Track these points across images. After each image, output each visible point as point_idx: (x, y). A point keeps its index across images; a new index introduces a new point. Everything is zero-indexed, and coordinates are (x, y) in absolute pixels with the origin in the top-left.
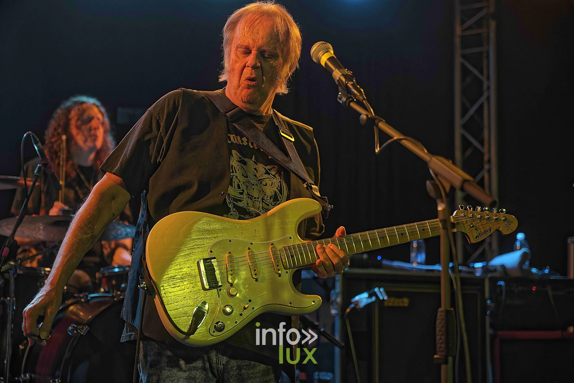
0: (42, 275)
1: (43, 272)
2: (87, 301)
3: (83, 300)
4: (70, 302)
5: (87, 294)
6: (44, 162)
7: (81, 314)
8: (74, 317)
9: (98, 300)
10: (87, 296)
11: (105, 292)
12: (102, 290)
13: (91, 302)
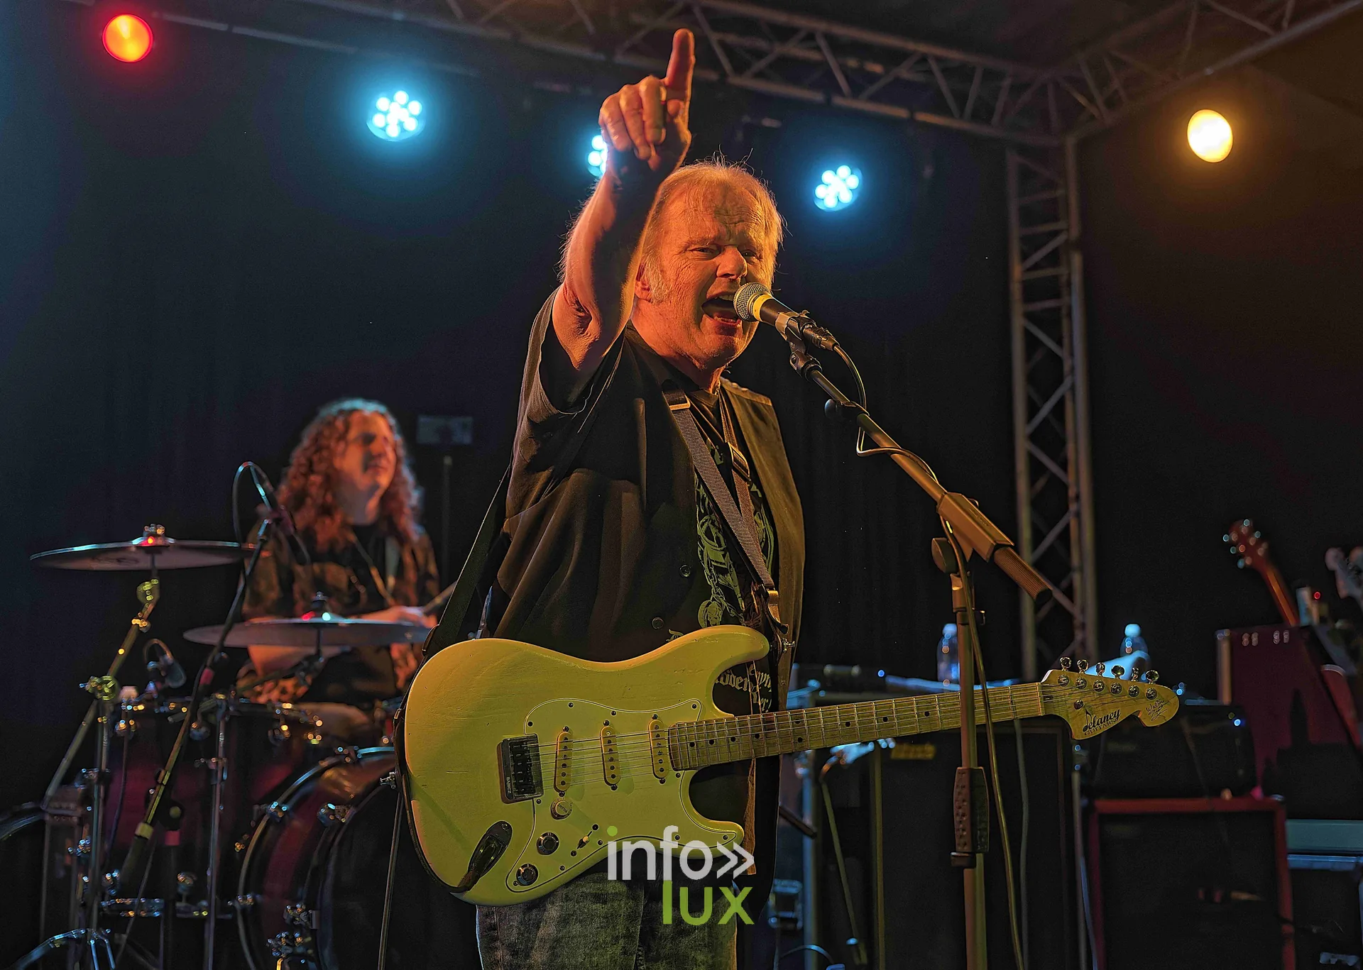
0: (275, 717)
1: (278, 711)
2: (357, 762)
3: (348, 760)
4: (324, 764)
5: (356, 748)
7: (346, 783)
8: (337, 792)
9: (376, 759)
10: (356, 753)
11: (390, 744)
12: (385, 740)
13: (362, 763)
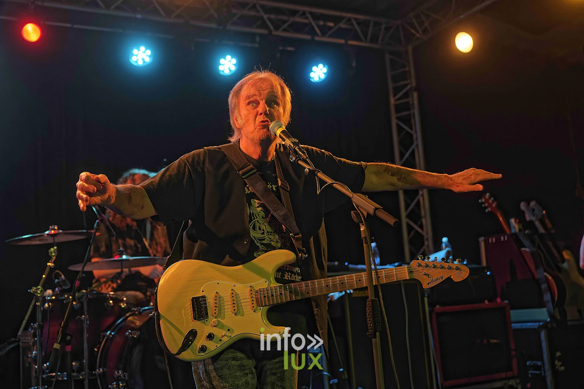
0: (107, 298)
2: (140, 313)
3: (137, 313)
4: (128, 315)
5: (140, 308)
6: (101, 218)
7: (137, 322)
8: (133, 325)
9: (147, 311)
10: (140, 310)
12: (152, 304)
13: (142, 313)
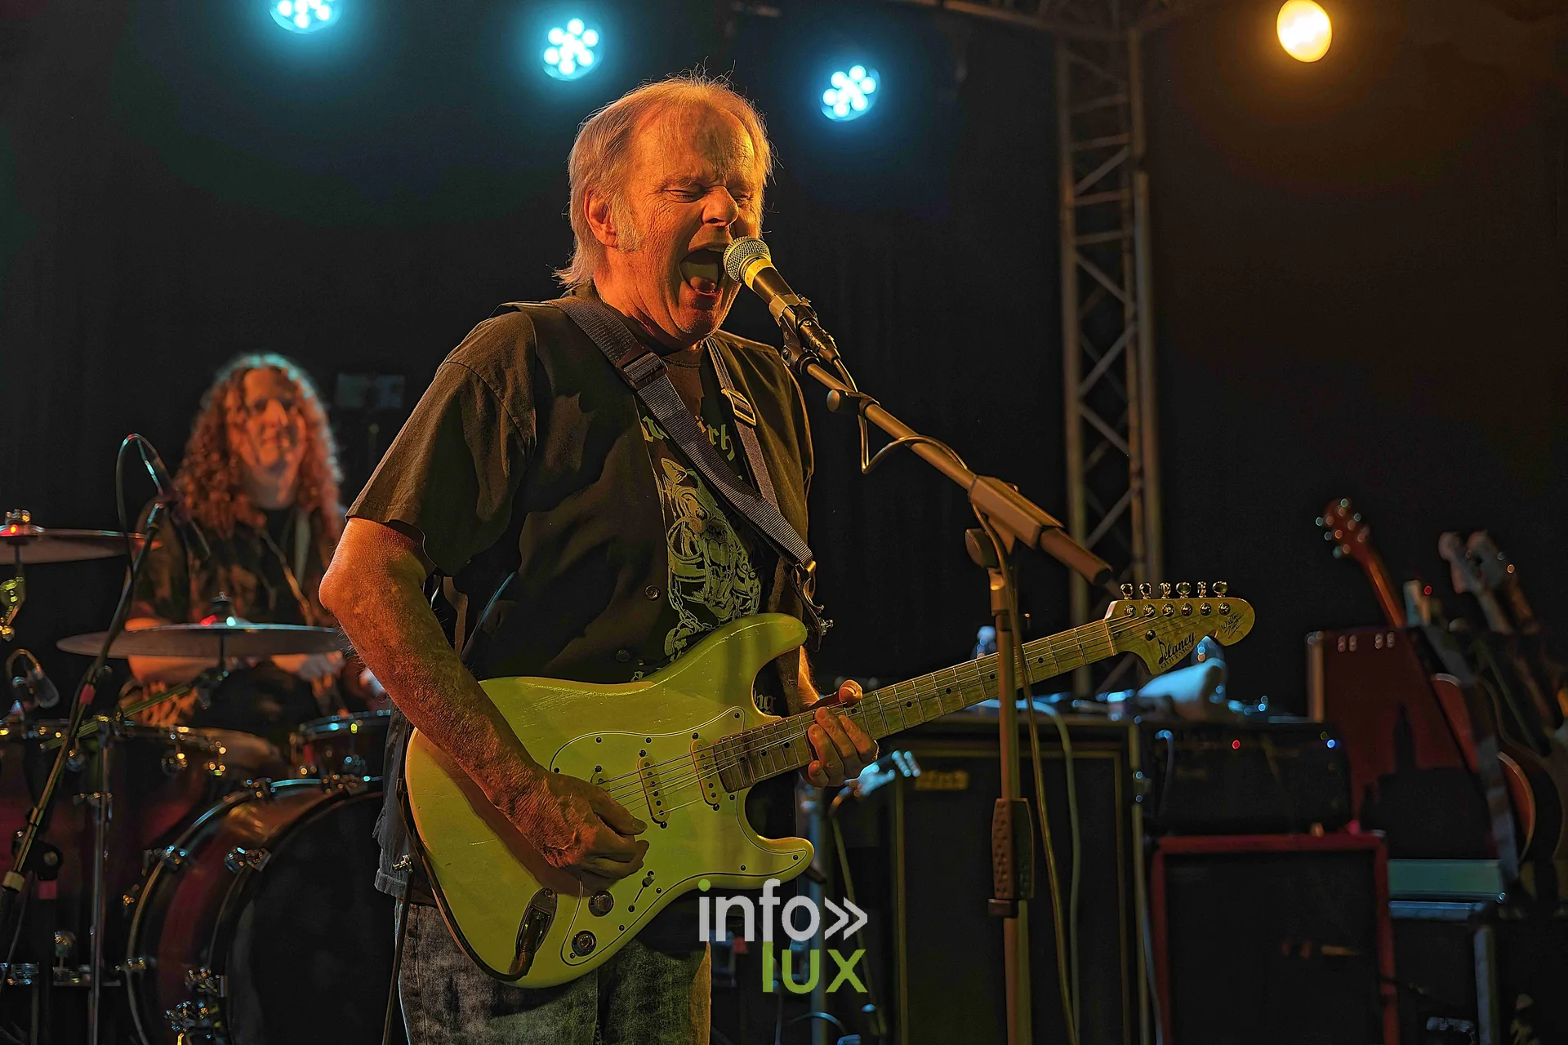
0: (169, 743)
1: (173, 737)
2: (269, 797)
3: (259, 794)
4: (231, 799)
5: (268, 780)
6: (168, 499)
7: (257, 823)
9: (293, 793)
10: (269, 786)
11: (310, 775)
12: (303, 771)
13: (277, 798)
